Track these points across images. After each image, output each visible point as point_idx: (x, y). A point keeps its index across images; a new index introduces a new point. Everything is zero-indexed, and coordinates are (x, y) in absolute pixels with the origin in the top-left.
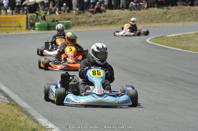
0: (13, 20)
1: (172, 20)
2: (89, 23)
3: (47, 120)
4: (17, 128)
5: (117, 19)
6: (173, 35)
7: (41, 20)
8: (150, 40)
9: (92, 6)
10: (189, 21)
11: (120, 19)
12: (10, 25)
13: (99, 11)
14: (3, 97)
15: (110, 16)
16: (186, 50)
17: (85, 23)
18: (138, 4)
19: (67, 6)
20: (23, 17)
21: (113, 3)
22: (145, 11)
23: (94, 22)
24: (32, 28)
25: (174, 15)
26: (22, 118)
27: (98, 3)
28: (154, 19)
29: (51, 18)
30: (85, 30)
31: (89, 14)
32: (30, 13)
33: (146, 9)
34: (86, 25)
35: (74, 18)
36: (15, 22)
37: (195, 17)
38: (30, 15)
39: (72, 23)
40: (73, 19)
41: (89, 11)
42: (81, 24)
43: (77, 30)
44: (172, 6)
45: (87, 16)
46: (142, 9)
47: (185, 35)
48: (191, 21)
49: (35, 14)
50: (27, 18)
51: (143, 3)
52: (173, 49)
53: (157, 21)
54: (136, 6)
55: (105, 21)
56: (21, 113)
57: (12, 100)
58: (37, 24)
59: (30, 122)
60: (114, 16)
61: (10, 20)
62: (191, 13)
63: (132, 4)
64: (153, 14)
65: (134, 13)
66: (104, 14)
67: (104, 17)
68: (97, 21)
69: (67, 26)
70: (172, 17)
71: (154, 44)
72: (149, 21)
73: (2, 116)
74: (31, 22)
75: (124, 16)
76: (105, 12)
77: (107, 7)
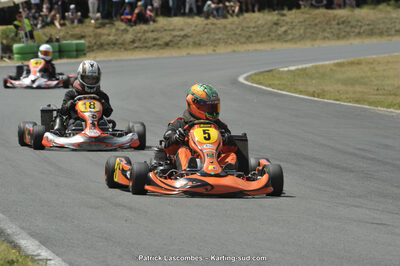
1: (290, 37)
2: (122, 44)
3: (37, 242)
5: (179, 36)
6: (292, 68)
7: (24, 39)
8: (247, 79)
9: (127, 10)
10: (324, 38)
11: (185, 36)
13: (142, 19)
15: (165, 30)
16: (318, 97)
17: (114, 44)
18: (221, 5)
19: (77, 9)
21: (171, 3)
22: (235, 18)
23: (133, 42)
24: (7, 55)
25: (293, 28)
27: (140, 3)
28: (252, 34)
29: (44, 34)
30: (112, 58)
31: (123, 26)
32: (2, 24)
33: (237, 15)
34: (116, 48)
35: (92, 34)
37: (336, 32)
38: (2, 28)
39: (87, 44)
40: (90, 36)
41: (122, 20)
42: (106, 47)
43: (98, 59)
44: (290, 9)
45: (117, 30)
46: (229, 16)
47: (316, 67)
48: (328, 38)
49: (12, 27)
51: (232, 4)
52: (291, 97)
53: (259, 39)
54: (217, 9)
55: (155, 39)
58: (16, 46)
59: (3, 247)
60: (173, 30)
62: (328, 22)
63: (209, 6)
64: (252, 25)
65: (213, 24)
66: (152, 25)
67: (153, 31)
68: (140, 40)
69: (77, 51)
70: (289, 32)
71: (255, 85)
72: (243, 40)
74: (4, 42)
75: (194, 30)
76: (154, 21)
77: (159, 12)
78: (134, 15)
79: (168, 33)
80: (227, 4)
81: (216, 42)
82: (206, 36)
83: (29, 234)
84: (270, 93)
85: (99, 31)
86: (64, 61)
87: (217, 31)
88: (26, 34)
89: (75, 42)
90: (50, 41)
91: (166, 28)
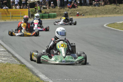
0: (21, 12)
3: (45, 76)
4: (27, 81)
5: (85, 12)
6: (121, 22)
8: (107, 25)
9: (69, 4)
11: (87, 12)
12: (18, 15)
14: (16, 61)
18: (98, 2)
20: (27, 10)
21: (82, 2)
22: (102, 7)
23: (70, 14)
24: (33, 17)
25: (120, 10)
26: (29, 75)
28: (108, 12)
29: (44, 11)
31: (68, 9)
32: (31, 8)
33: (103, 6)
36: (22, 13)
38: (31, 9)
39: (57, 14)
40: (57, 12)
42: (62, 15)
45: (66, 10)
46: (100, 6)
49: (34, 9)
50: (29, 11)
51: (101, 2)
52: (121, 31)
53: (110, 13)
56: (28, 71)
57: (22, 63)
59: (34, 77)
60: (83, 10)
61: (18, 12)
64: (108, 9)
65: (95, 8)
66: (77, 9)
68: (73, 13)
69: (54, 16)
70: (119, 11)
71: (109, 27)
72: (105, 13)
73: (16, 73)
74: (32, 13)
75: (89, 10)
76: (77, 7)
77: (79, 4)
78: (71, 5)
79: (81, 11)
80: (100, 2)
81: (96, 14)
82: (93, 12)
83: (42, 73)
84: (114, 30)
85: (61, 10)
86: (50, 19)
87: (97, 11)
88: (38, 11)
89: (53, 13)
90: (46, 13)
91: (81, 9)
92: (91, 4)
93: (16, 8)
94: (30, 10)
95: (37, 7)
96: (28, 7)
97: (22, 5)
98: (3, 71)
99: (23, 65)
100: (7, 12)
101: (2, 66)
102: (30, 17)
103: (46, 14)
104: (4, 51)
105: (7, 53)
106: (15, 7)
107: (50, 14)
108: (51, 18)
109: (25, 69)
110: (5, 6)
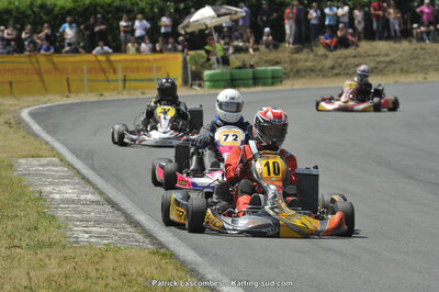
0: (155, 65)
2: (320, 70)
5: (385, 62)
7: (216, 66)
11: (392, 62)
12: (147, 75)
13: (344, 43)
14: (140, 237)
15: (369, 55)
17: (312, 71)
18: (432, 28)
20: (177, 58)
21: (375, 26)
23: (333, 68)
24: (197, 83)
29: (237, 60)
30: (312, 86)
31: (321, 51)
34: (313, 75)
35: (288, 59)
36: (159, 69)
38: (191, 53)
39: (283, 70)
40: (286, 62)
42: (303, 74)
43: (295, 87)
45: (316, 55)
49: (202, 52)
57: (160, 245)
58: (207, 73)
60: (377, 55)
61: (146, 65)
65: (422, 49)
67: (355, 57)
68: (340, 66)
69: (273, 78)
73: (140, 279)
74: (194, 68)
75: (401, 56)
76: (357, 46)
77: (362, 35)
78: (335, 39)
79: (372, 58)
81: (425, 69)
82: (413, 62)
85: (295, 56)
86: (259, 89)
87: (427, 56)
88: (218, 59)
89: (270, 68)
90: (243, 67)
91: (369, 53)
92: (406, 34)
93: (138, 50)
94: (188, 58)
95: (211, 46)
96: (180, 47)
97: (160, 39)
98: (93, 274)
99: (163, 250)
100: (106, 65)
101: (89, 257)
102: (190, 82)
103: (244, 71)
104: (97, 203)
105: (108, 208)
106: (136, 45)
107: (259, 68)
108: (265, 84)
109: (170, 267)
110: (101, 43)
